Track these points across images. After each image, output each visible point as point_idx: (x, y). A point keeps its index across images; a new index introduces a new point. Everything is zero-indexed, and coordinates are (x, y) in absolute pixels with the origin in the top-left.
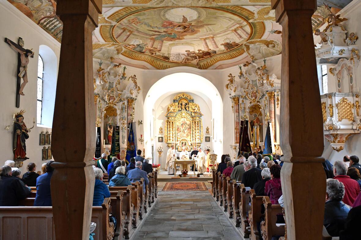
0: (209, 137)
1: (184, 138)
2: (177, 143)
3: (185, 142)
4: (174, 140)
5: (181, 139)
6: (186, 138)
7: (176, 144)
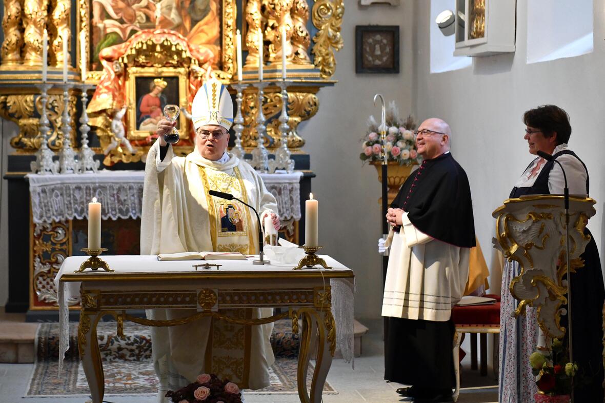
0: (393, 33)
1: (158, 37)
2: (89, 78)
3: (169, 71)
4: (63, 56)
5: (128, 48)
6: (177, 41)
7: (77, 92)
